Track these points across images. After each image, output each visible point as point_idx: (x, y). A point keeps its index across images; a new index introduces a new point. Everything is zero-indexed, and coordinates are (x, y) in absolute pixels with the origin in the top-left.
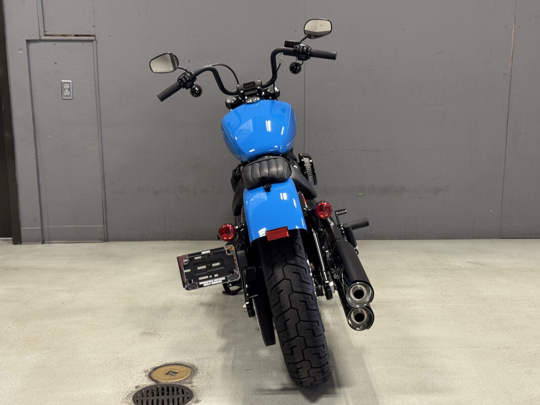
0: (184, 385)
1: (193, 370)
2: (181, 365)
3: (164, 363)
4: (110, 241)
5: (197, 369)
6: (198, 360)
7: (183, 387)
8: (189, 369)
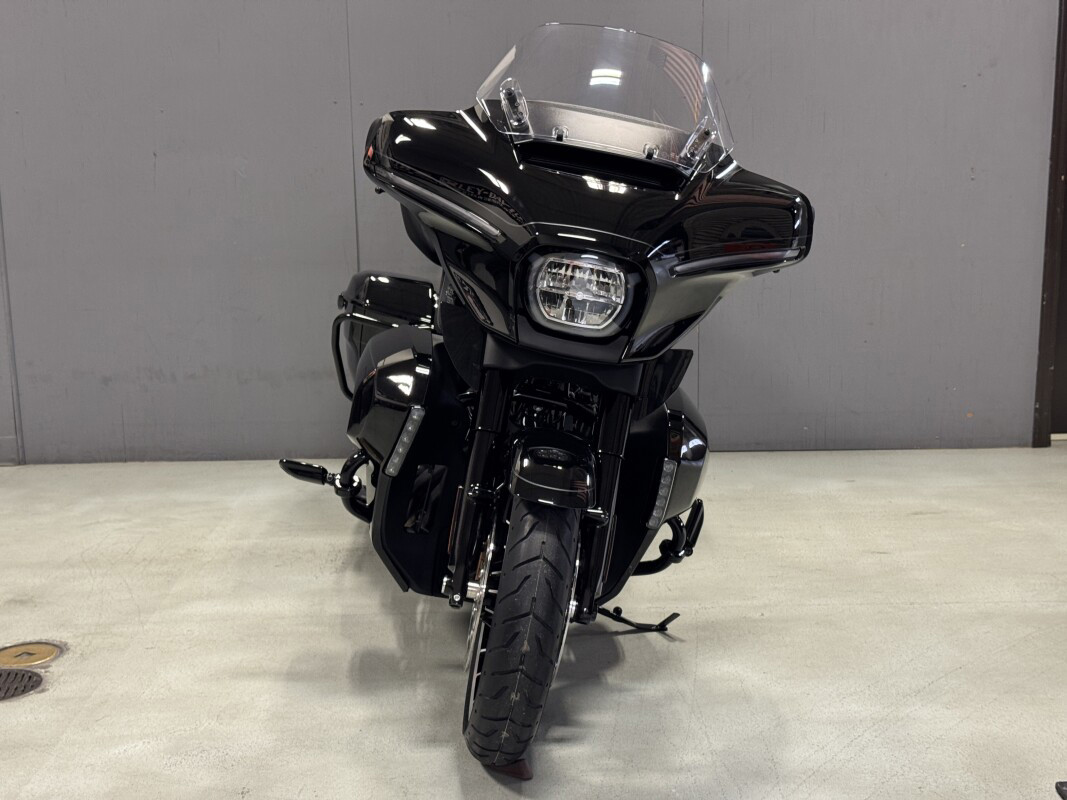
0: (36, 670)
1: (60, 649)
2: (46, 643)
3: (21, 641)
4: (29, 463)
5: (68, 649)
6: (78, 637)
7: (32, 673)
8: (56, 650)
